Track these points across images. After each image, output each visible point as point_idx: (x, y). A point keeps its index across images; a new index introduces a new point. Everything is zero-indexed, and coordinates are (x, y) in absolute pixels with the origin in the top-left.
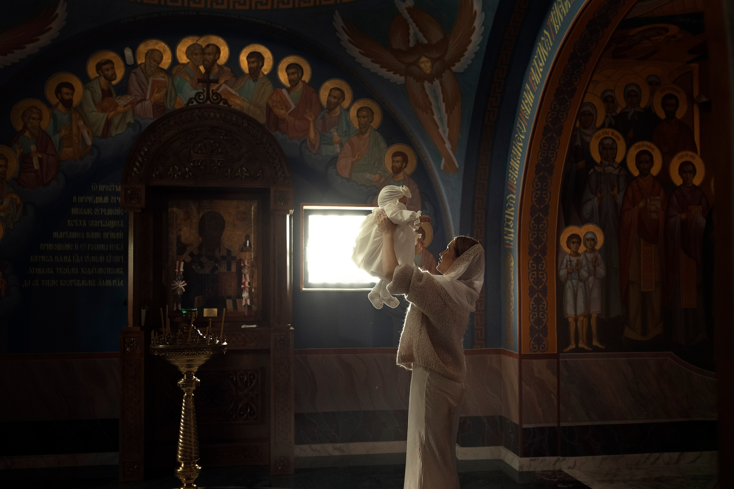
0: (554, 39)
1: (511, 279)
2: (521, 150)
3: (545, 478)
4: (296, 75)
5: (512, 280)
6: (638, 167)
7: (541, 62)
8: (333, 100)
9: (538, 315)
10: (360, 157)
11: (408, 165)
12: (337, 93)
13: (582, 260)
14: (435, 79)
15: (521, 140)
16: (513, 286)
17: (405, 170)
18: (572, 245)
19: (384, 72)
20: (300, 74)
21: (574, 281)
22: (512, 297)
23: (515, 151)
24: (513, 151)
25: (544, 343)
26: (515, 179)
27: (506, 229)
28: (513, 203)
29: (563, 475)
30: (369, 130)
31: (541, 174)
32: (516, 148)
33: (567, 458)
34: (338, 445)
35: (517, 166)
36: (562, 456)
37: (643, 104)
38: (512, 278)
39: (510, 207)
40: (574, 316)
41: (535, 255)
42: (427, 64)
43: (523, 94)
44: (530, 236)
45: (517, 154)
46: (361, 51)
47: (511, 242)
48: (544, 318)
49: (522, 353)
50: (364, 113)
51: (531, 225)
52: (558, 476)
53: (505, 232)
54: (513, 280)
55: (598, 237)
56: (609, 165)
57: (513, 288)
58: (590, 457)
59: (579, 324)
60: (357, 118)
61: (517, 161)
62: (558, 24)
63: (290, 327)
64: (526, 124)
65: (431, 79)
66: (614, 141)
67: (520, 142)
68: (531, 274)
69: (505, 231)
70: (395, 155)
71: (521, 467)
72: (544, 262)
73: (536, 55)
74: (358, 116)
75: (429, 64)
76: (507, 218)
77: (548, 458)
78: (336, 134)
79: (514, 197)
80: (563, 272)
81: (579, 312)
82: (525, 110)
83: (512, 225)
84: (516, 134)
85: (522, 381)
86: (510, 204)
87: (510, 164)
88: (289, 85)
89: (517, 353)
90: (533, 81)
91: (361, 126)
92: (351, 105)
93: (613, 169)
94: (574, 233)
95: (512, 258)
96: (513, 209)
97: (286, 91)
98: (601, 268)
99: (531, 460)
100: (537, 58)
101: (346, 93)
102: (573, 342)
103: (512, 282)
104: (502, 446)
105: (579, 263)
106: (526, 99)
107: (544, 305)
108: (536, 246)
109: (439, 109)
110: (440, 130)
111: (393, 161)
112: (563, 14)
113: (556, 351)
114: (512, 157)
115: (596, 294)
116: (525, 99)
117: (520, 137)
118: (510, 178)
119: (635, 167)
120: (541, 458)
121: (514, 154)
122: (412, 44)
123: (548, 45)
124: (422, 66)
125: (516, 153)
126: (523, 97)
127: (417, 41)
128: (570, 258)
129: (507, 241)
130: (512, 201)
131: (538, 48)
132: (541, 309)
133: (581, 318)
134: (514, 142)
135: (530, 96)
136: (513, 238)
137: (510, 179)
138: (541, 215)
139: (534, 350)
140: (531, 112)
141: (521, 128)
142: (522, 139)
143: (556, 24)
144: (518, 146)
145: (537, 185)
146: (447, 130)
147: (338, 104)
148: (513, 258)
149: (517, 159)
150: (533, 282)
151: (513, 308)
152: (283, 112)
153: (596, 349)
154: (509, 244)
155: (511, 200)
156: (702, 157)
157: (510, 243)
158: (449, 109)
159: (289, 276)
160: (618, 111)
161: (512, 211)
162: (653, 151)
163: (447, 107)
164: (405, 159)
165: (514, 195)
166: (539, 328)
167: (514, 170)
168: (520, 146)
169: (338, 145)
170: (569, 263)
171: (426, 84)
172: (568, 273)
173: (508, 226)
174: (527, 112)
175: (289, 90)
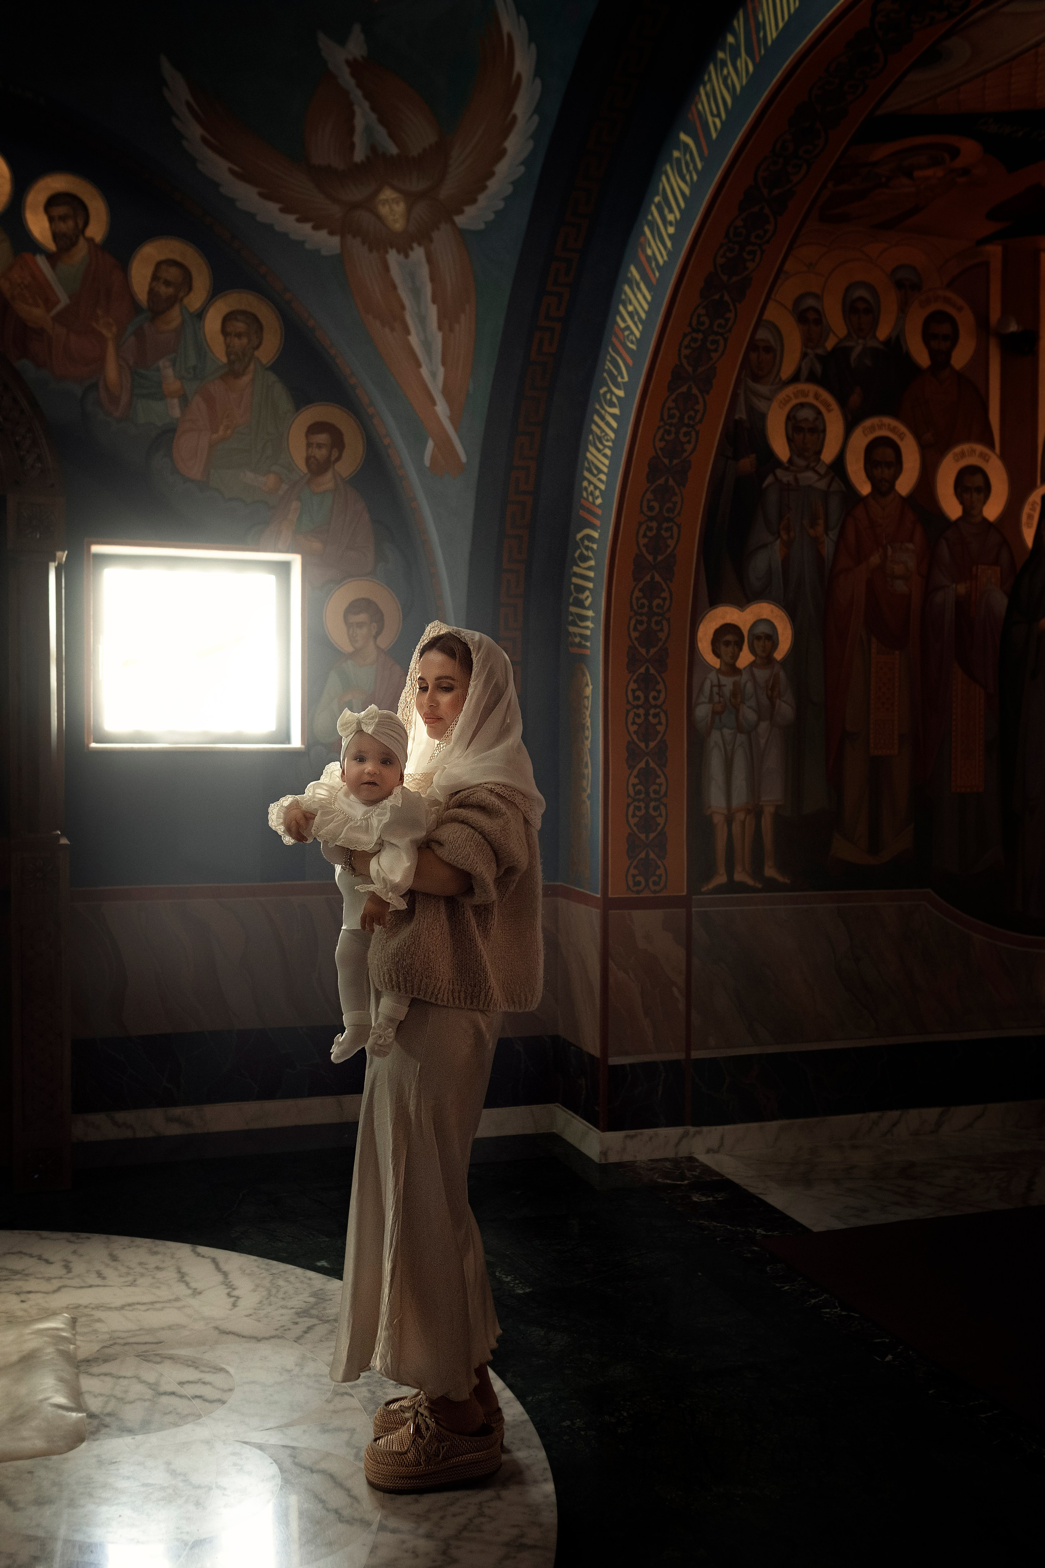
0: (706, 152)
1: (584, 725)
2: (614, 425)
3: (660, 1180)
4: (71, 223)
5: (588, 727)
6: (870, 476)
7: (671, 211)
8: (164, 291)
9: (647, 807)
10: (229, 432)
11: (345, 454)
12: (173, 273)
13: (746, 683)
14: (415, 245)
15: (614, 400)
16: (589, 740)
17: (337, 466)
18: (723, 648)
19: (289, 224)
20: (81, 224)
21: (726, 731)
22: (587, 766)
23: (599, 427)
24: (594, 427)
25: (658, 873)
26: (597, 493)
27: (573, 609)
28: (592, 549)
29: (698, 1170)
30: (252, 366)
31: (661, 481)
32: (603, 418)
33: (705, 1129)
34: (177, 1111)
35: (603, 463)
36: (694, 1125)
37: (883, 332)
38: (589, 724)
39: (585, 559)
40: (725, 812)
41: (642, 670)
42: (395, 207)
43: (622, 291)
44: (632, 627)
45: (603, 434)
46: (236, 168)
47: (586, 641)
48: (660, 815)
49: (610, 896)
50: (240, 326)
51: (634, 601)
52: (688, 1174)
53: (571, 618)
54: (590, 728)
55: (780, 631)
56: (807, 468)
57: (589, 746)
58: (754, 1125)
59: (736, 828)
60: (221, 338)
61: (603, 449)
62: (719, 115)
63: (58, 837)
64: (630, 362)
65: (404, 244)
66: (819, 413)
67: (612, 405)
68: (631, 714)
69: (572, 614)
70: (315, 428)
71: (604, 1154)
72: (661, 686)
73: (657, 194)
74: (224, 332)
75: (400, 208)
76: (576, 585)
77: (663, 1131)
78: (170, 372)
79: (596, 535)
80: (702, 711)
81: (735, 803)
82: (628, 328)
83: (590, 600)
84: (601, 388)
85: (610, 961)
86: (585, 553)
87: (587, 458)
88: (51, 246)
89: (599, 896)
90: (649, 259)
91: (232, 357)
92: (209, 301)
93: (816, 477)
94: (729, 622)
95: (589, 678)
96: (592, 563)
97: (46, 261)
98: (784, 702)
99: (627, 1137)
100: (659, 202)
101: (195, 274)
102: (722, 870)
103: (588, 733)
104: (557, 1104)
105: (737, 692)
106: (631, 303)
107: (660, 785)
108: (643, 651)
109: (422, 320)
110: (424, 371)
111: (309, 445)
112: (732, 90)
113: (685, 890)
114: (592, 442)
115: (773, 761)
116: (628, 302)
117: (612, 393)
118: (586, 490)
119: (863, 475)
120: (648, 1132)
121: (597, 435)
122: (359, 156)
123: (691, 167)
124: (384, 210)
125: (603, 431)
126: (623, 297)
127: (373, 148)
128: (718, 679)
129: (576, 637)
130: (590, 545)
131: (664, 179)
132: (652, 795)
133: (740, 816)
134: (598, 407)
135: (639, 296)
136: (592, 630)
137: (585, 494)
138: (658, 578)
139: (635, 889)
140: (642, 333)
141: (616, 373)
142: (618, 397)
143: (712, 115)
144: (607, 414)
145: (651, 508)
146: (441, 370)
147: (173, 300)
148: (591, 676)
149: (605, 446)
150: (635, 732)
151: (589, 791)
152: (38, 312)
153: (771, 885)
154: (580, 645)
155: (586, 543)
156: (1003, 457)
157: (583, 643)
158: (446, 321)
159: (56, 714)
160: (830, 344)
161: (589, 568)
162: (902, 439)
163: (442, 316)
164: (338, 441)
165: (596, 531)
166: (647, 837)
167: (595, 472)
168: (613, 416)
169: (176, 401)
170: (716, 689)
171: (393, 257)
172: (714, 713)
173: (580, 604)
174: (632, 333)
175: (52, 258)
